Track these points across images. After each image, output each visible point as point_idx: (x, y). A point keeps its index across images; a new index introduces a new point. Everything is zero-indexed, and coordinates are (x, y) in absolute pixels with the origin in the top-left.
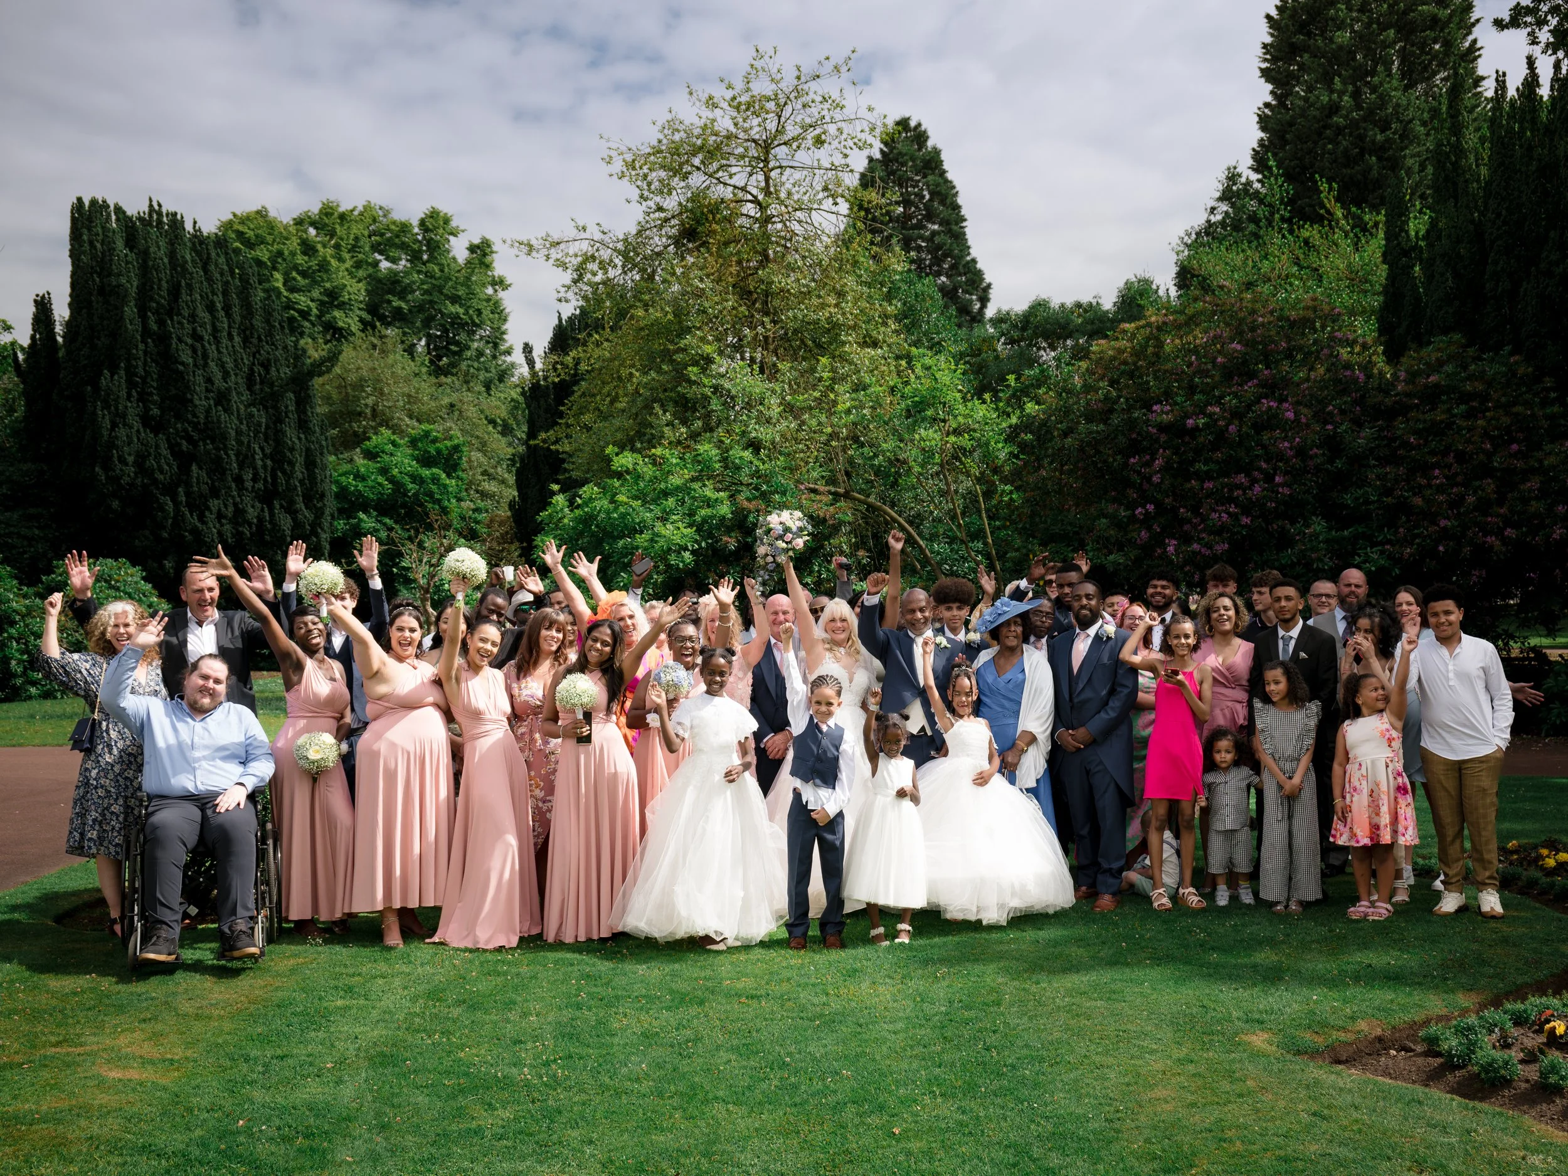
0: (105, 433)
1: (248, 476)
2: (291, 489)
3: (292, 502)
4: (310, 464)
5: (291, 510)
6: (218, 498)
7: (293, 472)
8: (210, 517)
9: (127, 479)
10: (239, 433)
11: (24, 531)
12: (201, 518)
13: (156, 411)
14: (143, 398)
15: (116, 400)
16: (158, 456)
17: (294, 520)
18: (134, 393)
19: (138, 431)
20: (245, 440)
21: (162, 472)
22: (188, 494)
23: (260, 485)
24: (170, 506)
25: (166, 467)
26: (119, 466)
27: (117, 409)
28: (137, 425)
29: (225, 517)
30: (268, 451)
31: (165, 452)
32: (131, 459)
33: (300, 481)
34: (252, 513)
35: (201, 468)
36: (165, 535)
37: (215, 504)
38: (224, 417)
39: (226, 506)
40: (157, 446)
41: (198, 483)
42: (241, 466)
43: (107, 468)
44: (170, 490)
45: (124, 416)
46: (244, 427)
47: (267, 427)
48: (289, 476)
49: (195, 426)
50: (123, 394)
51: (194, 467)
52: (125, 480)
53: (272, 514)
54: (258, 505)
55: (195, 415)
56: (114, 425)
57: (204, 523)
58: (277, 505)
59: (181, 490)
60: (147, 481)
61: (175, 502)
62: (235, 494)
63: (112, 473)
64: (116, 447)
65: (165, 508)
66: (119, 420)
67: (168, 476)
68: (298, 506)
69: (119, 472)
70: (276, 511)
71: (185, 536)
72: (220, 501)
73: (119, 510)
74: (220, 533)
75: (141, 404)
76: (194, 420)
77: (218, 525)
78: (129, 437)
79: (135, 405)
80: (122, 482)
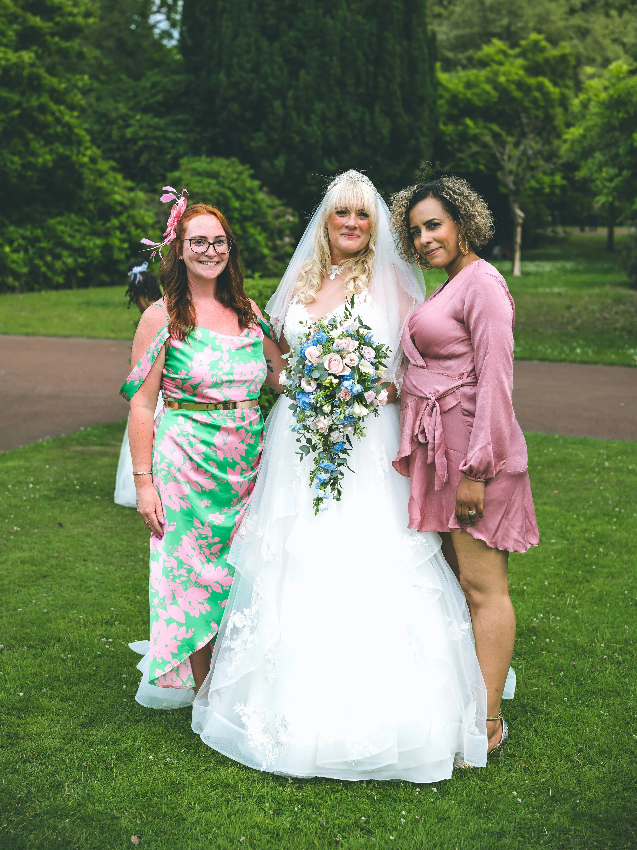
0: (228, 42)
1: (351, 81)
3: (391, 106)
4: (413, 69)
5: (390, 114)
6: (322, 101)
7: (393, 76)
8: (315, 119)
9: (245, 85)
10: (343, 38)
11: (170, 135)
12: (308, 121)
13: (272, 21)
14: (263, 10)
16: (272, 63)
17: (394, 123)
18: (254, 5)
19: (257, 40)
20: (347, 44)
21: (275, 77)
22: (296, 98)
24: (280, 111)
25: (278, 73)
26: (239, 72)
27: (239, 19)
29: (329, 120)
30: (371, 57)
31: (279, 60)
32: (248, 66)
34: (354, 116)
35: (308, 74)
36: (276, 136)
38: (330, 22)
39: (329, 109)
40: (272, 54)
41: (305, 88)
42: (344, 71)
43: (228, 75)
44: (281, 94)
45: (244, 26)
46: (348, 34)
47: (371, 34)
48: (389, 80)
49: (305, 33)
50: (245, 5)
51: (302, 72)
52: (243, 85)
53: (372, 118)
54: (360, 109)
55: (305, 24)
56: (236, 35)
57: (309, 125)
58: (377, 108)
59: (290, 94)
60: (262, 86)
61: (284, 106)
62: (338, 97)
63: (233, 80)
64: (236, 55)
65: (276, 111)
66: (241, 30)
67: (279, 81)
68: (396, 110)
69: (237, 78)
70: (377, 115)
71: (293, 138)
72: (325, 105)
73: (238, 113)
74: (324, 136)
75: (260, 15)
76: (305, 28)
77: (322, 128)
78: (248, 45)
79: (254, 16)
80: (241, 87)
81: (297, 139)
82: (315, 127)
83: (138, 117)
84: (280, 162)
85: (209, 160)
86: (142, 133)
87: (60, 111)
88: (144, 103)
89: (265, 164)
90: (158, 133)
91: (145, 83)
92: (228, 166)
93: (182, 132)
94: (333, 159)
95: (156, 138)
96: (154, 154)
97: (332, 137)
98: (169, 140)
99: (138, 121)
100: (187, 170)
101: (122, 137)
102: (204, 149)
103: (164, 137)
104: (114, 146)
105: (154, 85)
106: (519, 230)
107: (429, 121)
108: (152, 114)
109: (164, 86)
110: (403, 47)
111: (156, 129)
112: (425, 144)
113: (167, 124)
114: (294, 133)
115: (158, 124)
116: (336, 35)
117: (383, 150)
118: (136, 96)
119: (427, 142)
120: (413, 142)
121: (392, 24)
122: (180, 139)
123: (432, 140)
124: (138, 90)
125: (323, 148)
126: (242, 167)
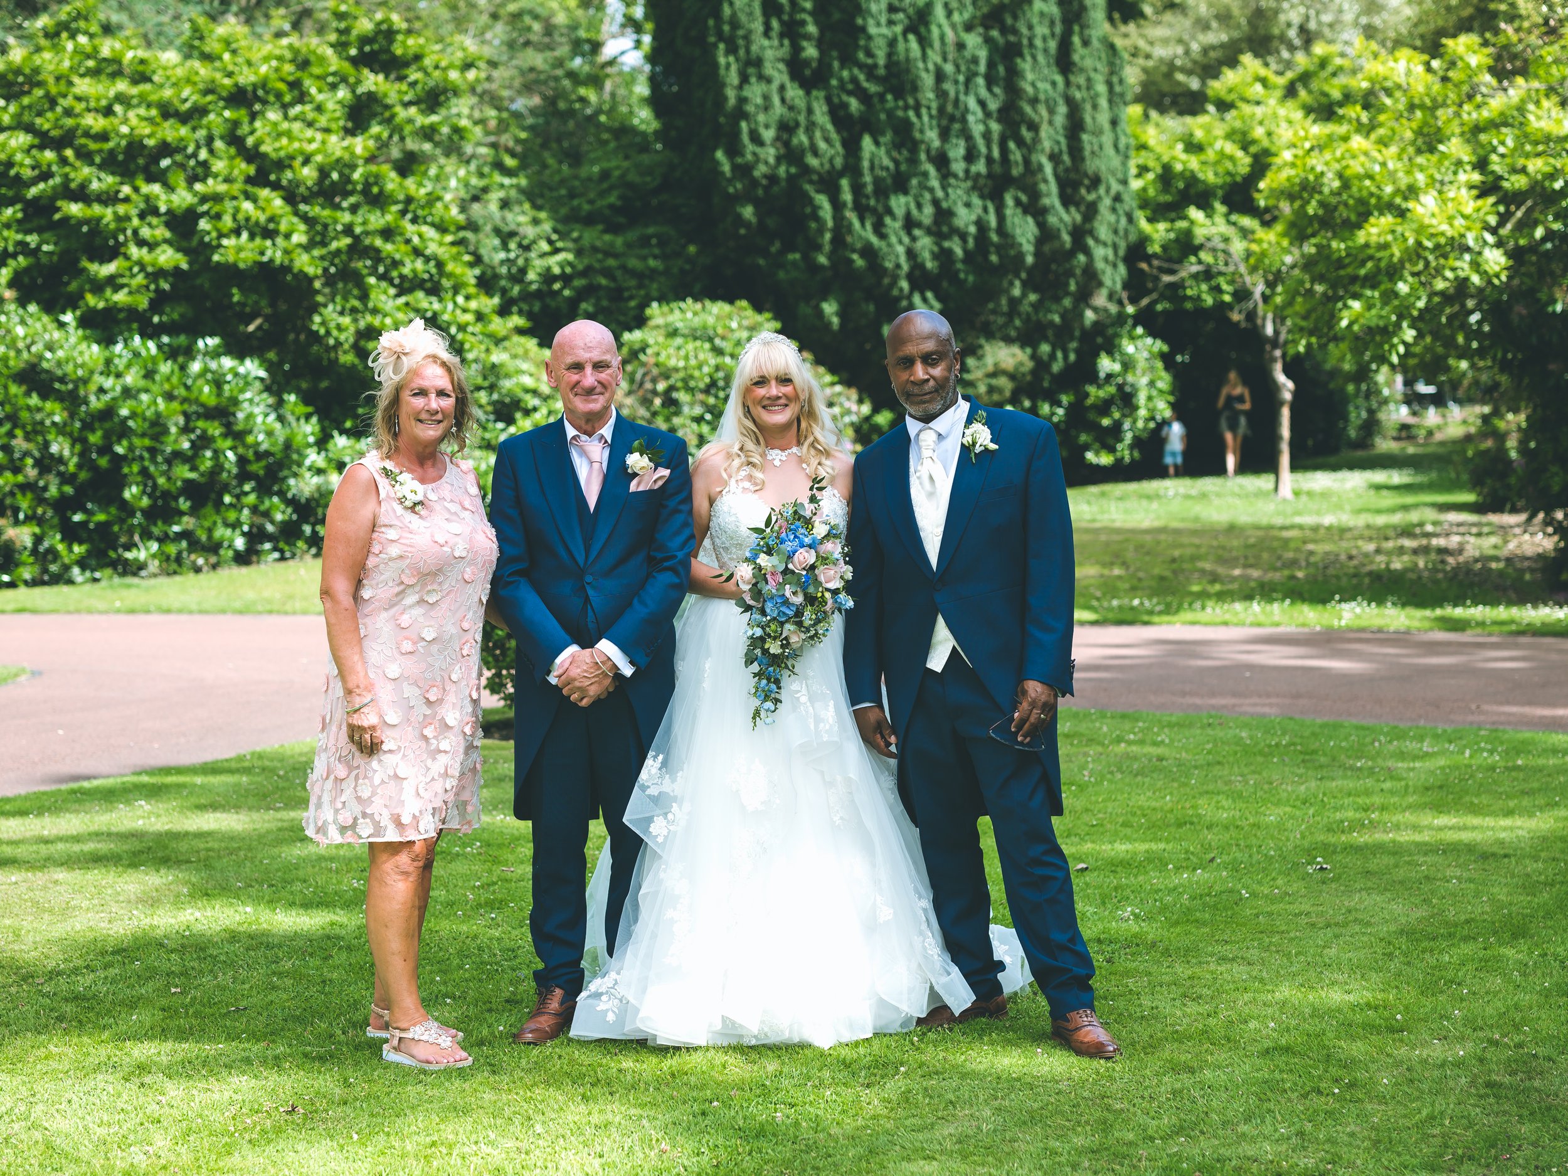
0: (731, 94)
1: (957, 151)
2: (1032, 169)
3: (1035, 195)
4: (1075, 127)
5: (1034, 209)
6: (906, 192)
7: (1036, 140)
8: (893, 226)
9: (763, 169)
10: (940, 76)
11: (633, 263)
12: (879, 229)
13: (811, 52)
14: (792, 32)
15: (747, 38)
16: (811, 127)
17: (1041, 225)
18: (775, 24)
19: (782, 88)
20: (948, 86)
21: (816, 153)
22: (857, 190)
23: (980, 167)
24: (828, 212)
25: (822, 145)
26: (751, 147)
27: (748, 51)
28: (778, 73)
29: (919, 225)
31: (824, 120)
32: (768, 135)
33: (1054, 158)
34: (965, 218)
35: (877, 143)
36: (822, 260)
39: (919, 206)
40: (810, 111)
41: (872, 168)
42: (944, 135)
43: (733, 153)
44: (828, 183)
45: (758, 63)
46: (949, 68)
47: (991, 65)
48: (1028, 148)
49: (870, 71)
50: (758, 26)
51: (867, 142)
52: (761, 170)
53: (1001, 218)
54: (976, 201)
55: (869, 54)
56: (744, 79)
57: (882, 236)
58: (1009, 201)
59: (844, 183)
60: (793, 170)
61: (838, 206)
62: (935, 183)
63: (739, 160)
64: (745, 116)
65: (821, 213)
66: (751, 70)
67: (825, 161)
68: (1046, 201)
69: (749, 157)
70: (1008, 212)
71: (852, 261)
72: (910, 199)
73: (754, 220)
74: (911, 254)
75: (786, 42)
76: (870, 61)
77: (906, 240)
78: (766, 98)
79: (776, 42)
80: (757, 173)
81: (860, 262)
82: (894, 240)
83: (575, 235)
84: (830, 308)
85: (698, 306)
86: (580, 265)
87: (419, 235)
88: (586, 207)
89: (805, 310)
90: (611, 262)
91: (589, 171)
92: (731, 316)
93: (656, 257)
94: (929, 295)
95: (607, 273)
97: (926, 255)
98: (633, 273)
99: (575, 241)
100: (658, 327)
101: (546, 273)
103: (623, 267)
104: (532, 290)
105: (605, 175)
106: (1286, 412)
107: (1112, 218)
108: (600, 227)
109: (623, 176)
110: (1054, 84)
111: (608, 254)
112: (1106, 260)
113: (629, 245)
114: (854, 251)
115: (612, 244)
116: (927, 70)
117: (1024, 275)
118: (572, 195)
119: (1111, 257)
120: (1082, 258)
121: (1031, 45)
122: (653, 271)
123: (1122, 252)
124: (577, 183)
125: (910, 277)
126: (759, 318)
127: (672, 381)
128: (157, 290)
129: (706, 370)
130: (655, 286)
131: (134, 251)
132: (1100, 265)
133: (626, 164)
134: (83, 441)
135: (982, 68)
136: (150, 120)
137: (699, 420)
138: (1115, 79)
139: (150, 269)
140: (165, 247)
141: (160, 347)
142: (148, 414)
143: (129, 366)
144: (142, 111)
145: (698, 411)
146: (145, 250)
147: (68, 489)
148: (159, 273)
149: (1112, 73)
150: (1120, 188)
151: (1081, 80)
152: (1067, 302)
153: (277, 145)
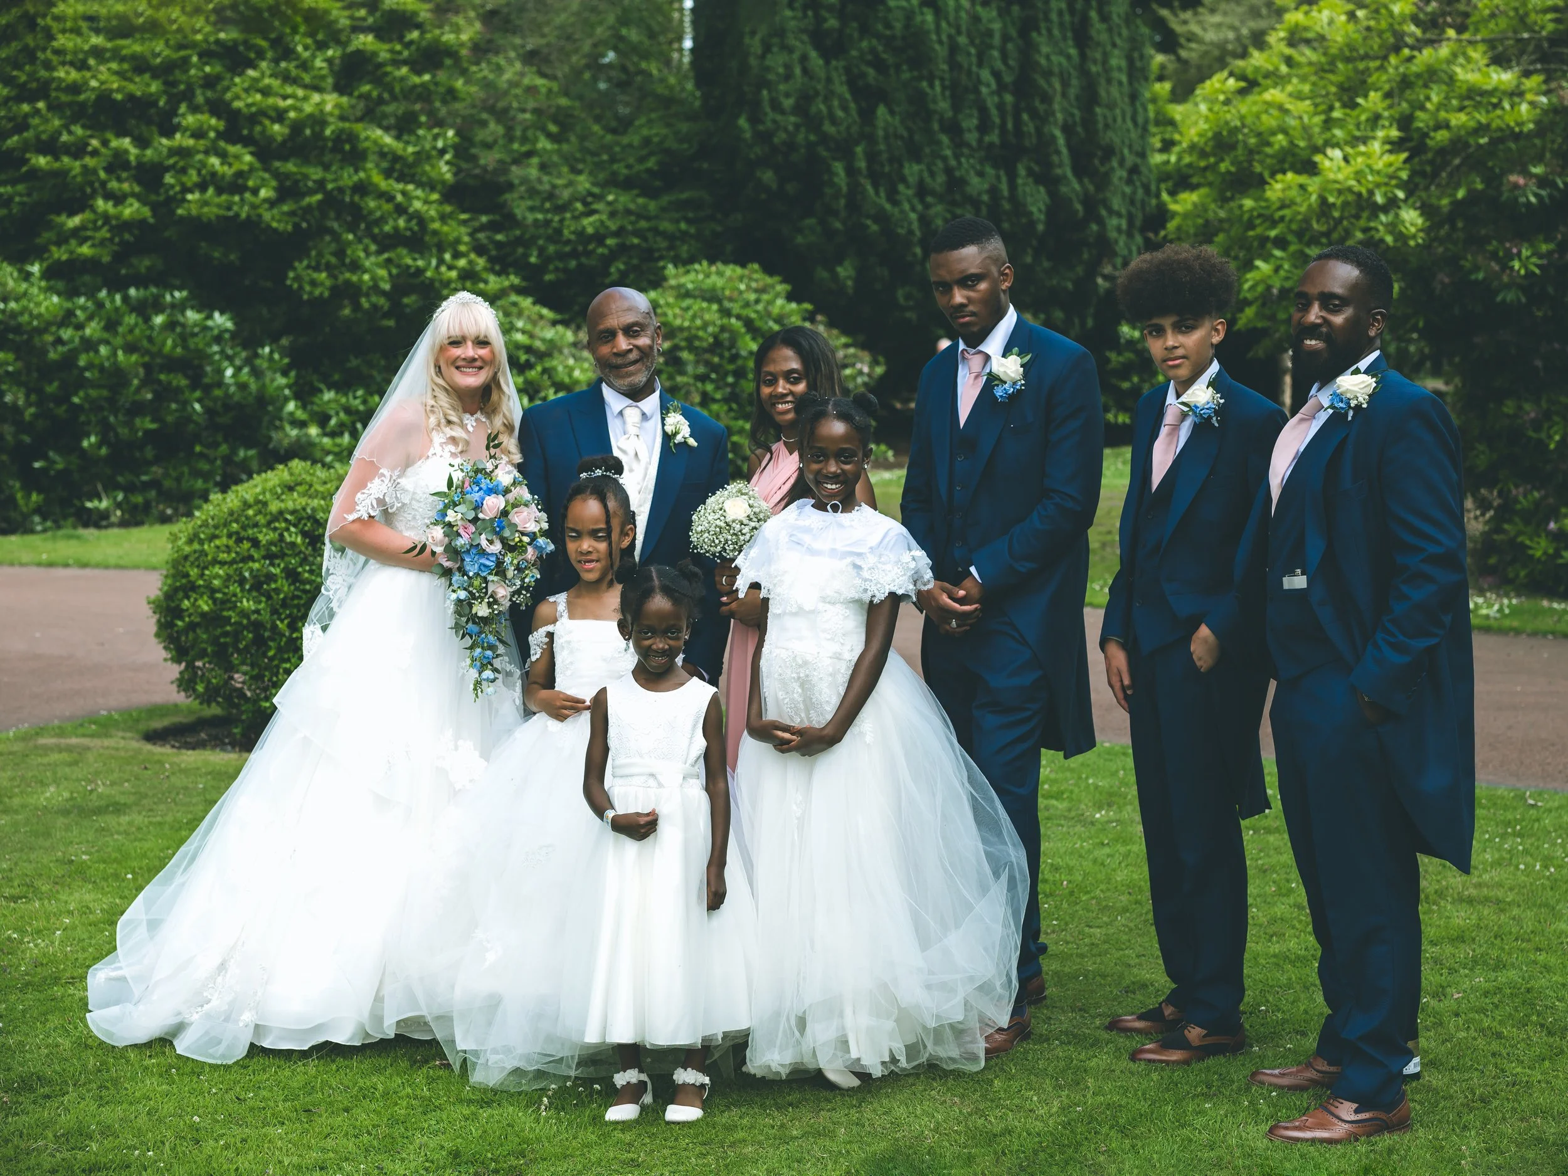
0: (753, 62)
1: (970, 122)
2: (1045, 144)
3: (1048, 165)
4: (1089, 98)
5: (1046, 178)
6: (919, 161)
7: (1049, 112)
8: (906, 192)
9: (783, 136)
10: (954, 49)
11: (666, 226)
12: (892, 196)
13: (832, 23)
14: (816, 3)
15: (772, 8)
16: (829, 96)
17: (1053, 194)
20: (960, 58)
21: (834, 121)
22: (871, 157)
23: (994, 137)
24: (843, 180)
25: (840, 114)
26: (771, 115)
27: (773, 21)
28: (801, 45)
29: (933, 193)
30: (1008, 79)
31: (842, 89)
32: (788, 103)
33: (1067, 129)
34: (976, 185)
35: (892, 113)
36: (838, 225)
37: (912, 170)
40: (829, 80)
41: (886, 137)
42: (956, 107)
43: (754, 120)
44: (844, 150)
45: (781, 33)
46: (962, 40)
47: (1006, 38)
48: (1041, 119)
49: (888, 42)
51: (881, 111)
52: (780, 137)
53: (1013, 186)
54: (990, 171)
55: (888, 26)
56: (767, 48)
57: (895, 203)
58: (1022, 171)
59: (859, 150)
60: (812, 138)
61: (851, 171)
62: (948, 153)
63: (761, 127)
64: (768, 84)
65: (836, 180)
66: (775, 40)
67: (842, 128)
68: (1059, 171)
69: (769, 124)
70: (1020, 181)
71: (868, 227)
72: (923, 167)
73: (774, 186)
74: (924, 220)
75: (810, 13)
76: (888, 32)
77: (919, 207)
78: (788, 67)
79: (800, 14)
80: (776, 140)
81: (874, 228)
82: (906, 206)
83: (610, 198)
84: (845, 271)
85: (712, 268)
86: (613, 226)
87: (404, 193)
88: (625, 171)
89: (822, 274)
90: (643, 224)
91: (633, 138)
92: (741, 279)
93: (689, 221)
95: (637, 233)
96: (635, 261)
98: (664, 234)
99: (609, 204)
100: (672, 287)
101: (581, 234)
102: (729, 248)
103: (656, 231)
104: (567, 249)
105: (647, 141)
106: (1288, 380)
107: (1128, 190)
108: (635, 192)
109: (661, 142)
110: (1069, 57)
111: (640, 216)
112: (1119, 230)
113: (663, 209)
114: (868, 217)
115: (645, 207)
116: (940, 42)
117: (1034, 243)
118: (613, 160)
119: (1124, 225)
120: (1094, 227)
121: (1047, 19)
122: (685, 234)
123: (1138, 222)
124: (617, 149)
125: (923, 243)
126: (769, 280)
127: (676, 341)
128: (122, 243)
129: (710, 329)
130: (685, 248)
131: (100, 204)
132: (1113, 235)
133: (664, 131)
134: (40, 391)
135: (997, 40)
136: (120, 74)
137: (703, 378)
138: (1136, 55)
139: (114, 222)
140: (130, 200)
141: (126, 299)
142: (107, 364)
143: (90, 318)
144: (114, 66)
145: (701, 370)
146: (110, 204)
147: (27, 439)
148: (126, 226)
149: (1133, 49)
150: (1139, 161)
151: (1098, 56)
152: (1080, 270)
153: (250, 100)
